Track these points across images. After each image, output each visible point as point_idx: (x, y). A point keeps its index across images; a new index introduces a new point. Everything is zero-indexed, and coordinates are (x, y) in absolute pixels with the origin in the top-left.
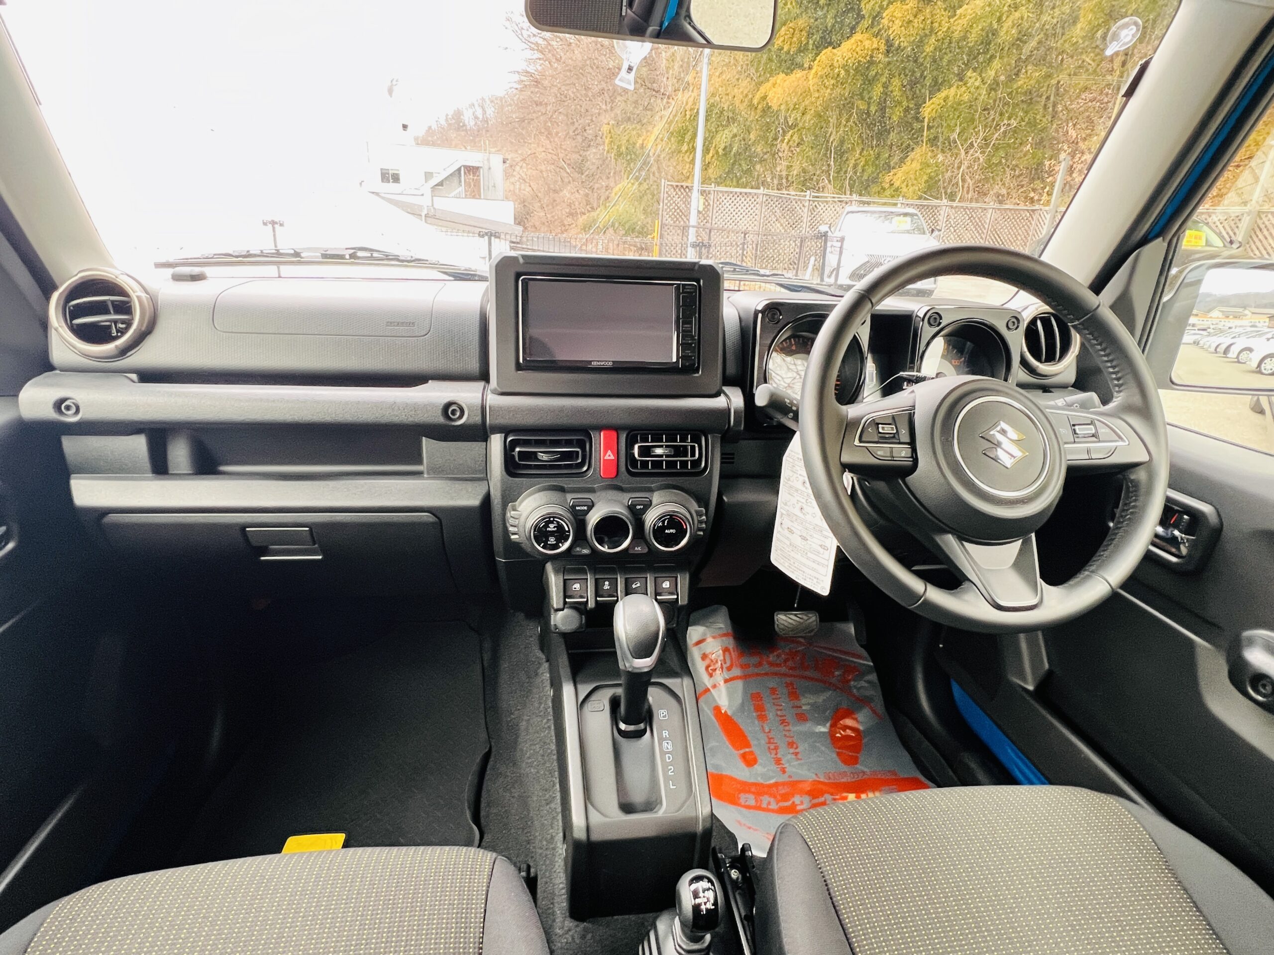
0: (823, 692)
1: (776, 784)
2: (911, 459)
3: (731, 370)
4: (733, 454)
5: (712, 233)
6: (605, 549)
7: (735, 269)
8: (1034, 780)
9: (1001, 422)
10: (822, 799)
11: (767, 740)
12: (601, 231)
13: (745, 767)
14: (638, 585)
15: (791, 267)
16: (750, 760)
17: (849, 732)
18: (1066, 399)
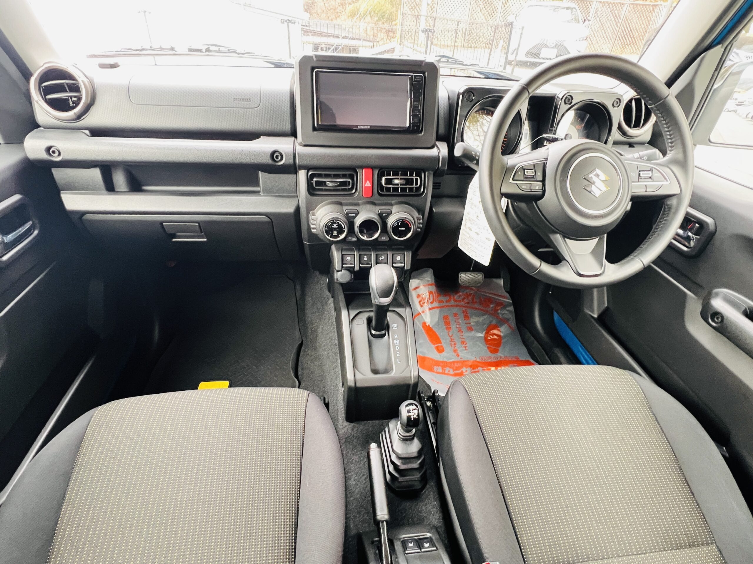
0: (483, 315)
1: (454, 362)
2: (542, 191)
3: (442, 131)
4: (440, 183)
5: (436, 20)
6: (365, 238)
7: (448, 60)
8: (590, 362)
9: (597, 169)
10: (477, 370)
11: (450, 339)
12: (362, 17)
13: (437, 353)
14: (383, 258)
15: (487, 46)
16: (440, 350)
17: (495, 337)
18: (640, 153)
